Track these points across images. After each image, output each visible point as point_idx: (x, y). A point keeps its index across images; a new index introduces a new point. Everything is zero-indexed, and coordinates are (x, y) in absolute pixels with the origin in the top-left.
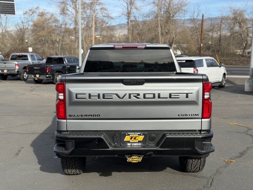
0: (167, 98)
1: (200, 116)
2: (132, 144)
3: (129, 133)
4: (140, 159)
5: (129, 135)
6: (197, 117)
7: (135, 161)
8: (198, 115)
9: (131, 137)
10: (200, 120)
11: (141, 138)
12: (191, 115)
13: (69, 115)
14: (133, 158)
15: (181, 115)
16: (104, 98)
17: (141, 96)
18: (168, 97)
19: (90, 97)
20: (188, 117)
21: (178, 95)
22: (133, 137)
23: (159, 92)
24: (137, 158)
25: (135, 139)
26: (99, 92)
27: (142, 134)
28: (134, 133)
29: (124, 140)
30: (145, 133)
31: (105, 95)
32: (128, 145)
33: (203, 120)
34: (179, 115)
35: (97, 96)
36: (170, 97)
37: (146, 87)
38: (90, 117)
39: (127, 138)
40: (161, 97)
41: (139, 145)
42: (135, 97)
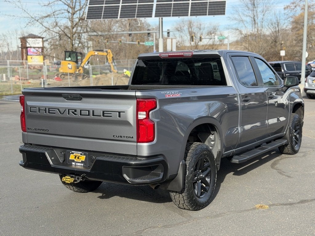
0: (101, 116)
1: (135, 139)
2: (76, 164)
3: (72, 152)
4: (72, 180)
5: (73, 153)
6: (132, 139)
7: (68, 181)
8: (133, 138)
9: (75, 156)
10: (136, 144)
11: (83, 158)
12: (125, 137)
13: (28, 128)
14: (66, 178)
15: (116, 136)
18: (102, 114)
19: (39, 111)
20: (123, 139)
21: (111, 114)
23: (93, 109)
25: (78, 158)
27: (83, 154)
28: (76, 152)
29: (70, 159)
30: (85, 153)
31: (50, 109)
32: (73, 164)
33: (138, 144)
34: (114, 136)
35: (44, 110)
38: (42, 131)
39: (72, 157)
40: (95, 114)
41: (82, 166)
42: (73, 112)
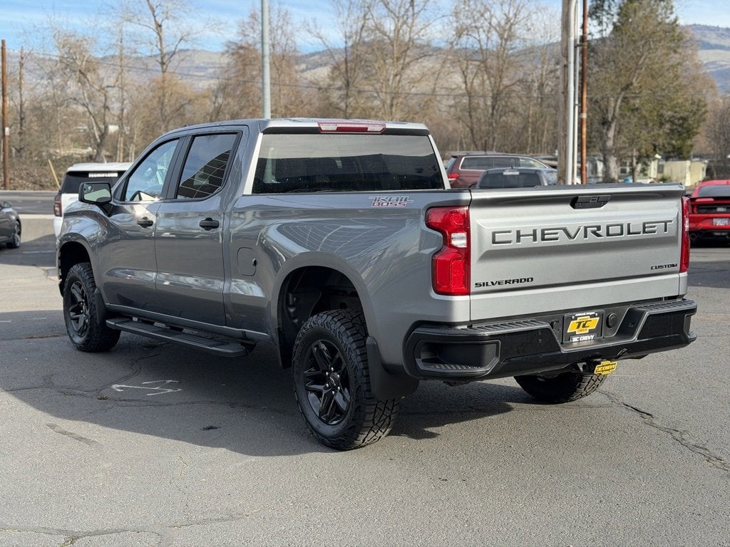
0: (639, 233)
2: (579, 339)
3: (577, 315)
7: (606, 370)
9: (579, 323)
11: (594, 323)
13: (476, 284)
14: (603, 366)
16: (543, 239)
17: (603, 232)
18: (641, 230)
19: (518, 240)
21: (654, 227)
22: (581, 322)
23: (628, 221)
24: (609, 365)
25: (584, 326)
26: (535, 226)
27: (596, 314)
28: (584, 314)
29: (568, 332)
30: (602, 311)
31: (546, 232)
32: (574, 341)
35: (531, 235)
36: (644, 232)
37: (606, 210)
38: (515, 285)
39: (572, 327)
41: (591, 340)
42: (594, 233)
